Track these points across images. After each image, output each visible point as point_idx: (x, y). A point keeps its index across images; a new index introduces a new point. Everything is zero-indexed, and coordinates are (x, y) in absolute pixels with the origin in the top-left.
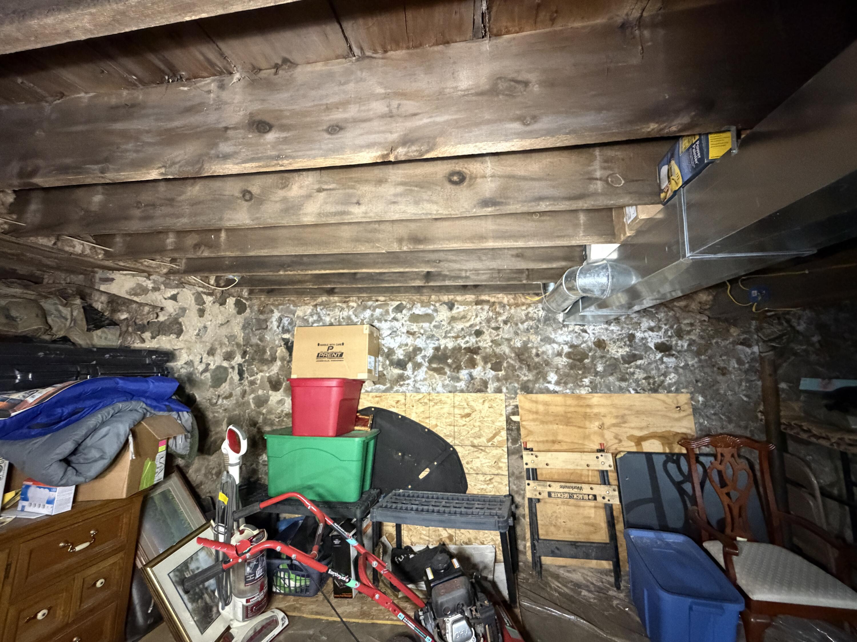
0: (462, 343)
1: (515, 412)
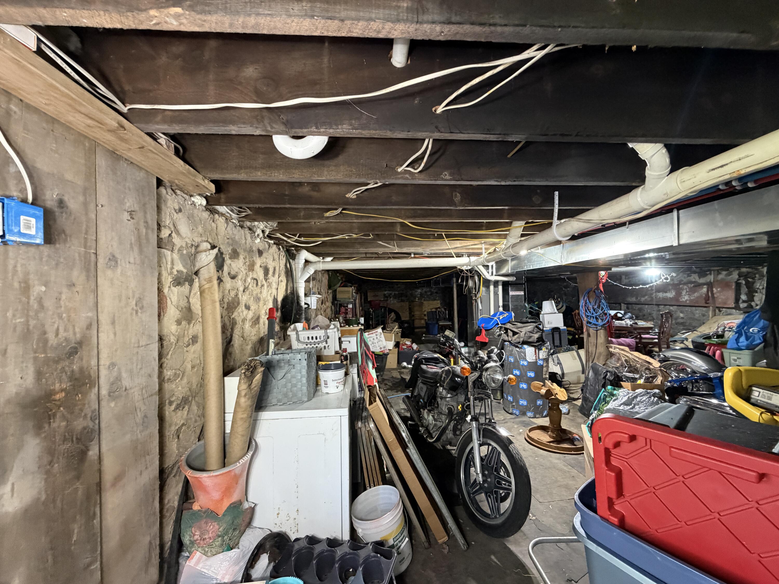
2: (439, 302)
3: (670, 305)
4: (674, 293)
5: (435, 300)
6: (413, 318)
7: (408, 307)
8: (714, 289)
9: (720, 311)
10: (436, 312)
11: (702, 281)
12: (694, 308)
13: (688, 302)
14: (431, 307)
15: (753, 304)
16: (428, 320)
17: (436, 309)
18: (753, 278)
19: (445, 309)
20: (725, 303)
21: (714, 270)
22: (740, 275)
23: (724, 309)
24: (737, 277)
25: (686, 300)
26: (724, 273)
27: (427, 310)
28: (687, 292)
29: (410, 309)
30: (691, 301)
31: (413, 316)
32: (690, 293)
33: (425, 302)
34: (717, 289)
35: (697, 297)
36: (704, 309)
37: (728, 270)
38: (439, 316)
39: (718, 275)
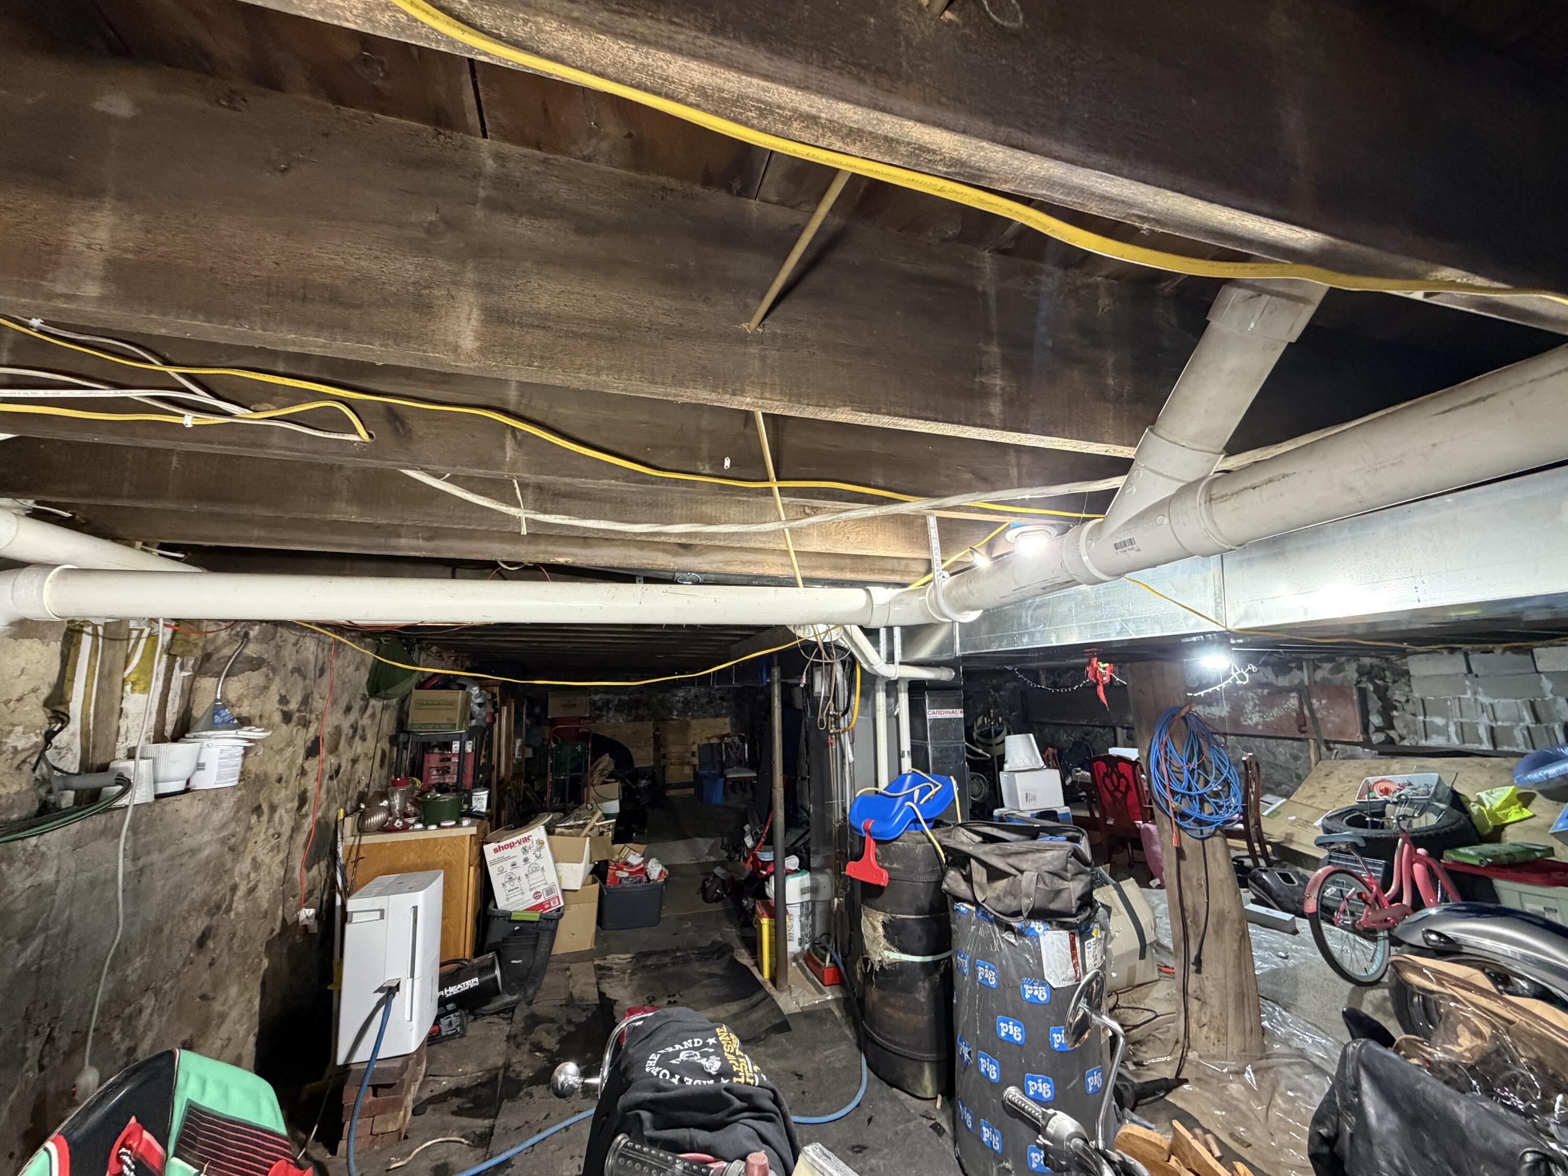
0: (633, 697)
1: (658, 730)
2: (727, 720)
4: (1228, 708)
5: (717, 715)
6: (663, 762)
7: (651, 735)
8: (1314, 701)
9: (1329, 749)
10: (720, 745)
11: (1282, 681)
12: (1272, 742)
13: (1260, 727)
14: (709, 733)
15: (1392, 733)
16: (702, 765)
17: (722, 737)
18: (1383, 679)
19: (743, 740)
20: (1342, 733)
21: (1308, 660)
22: (1361, 672)
23: (1338, 746)
24: (1356, 675)
25: (1257, 724)
26: (1328, 666)
27: (698, 742)
28: (1255, 705)
29: (656, 738)
30: (1266, 725)
31: (664, 756)
32: (1263, 708)
33: (693, 722)
34: (1319, 700)
35: (1280, 718)
36: (1296, 744)
37: (1333, 660)
38: (728, 755)
39: (1314, 670)
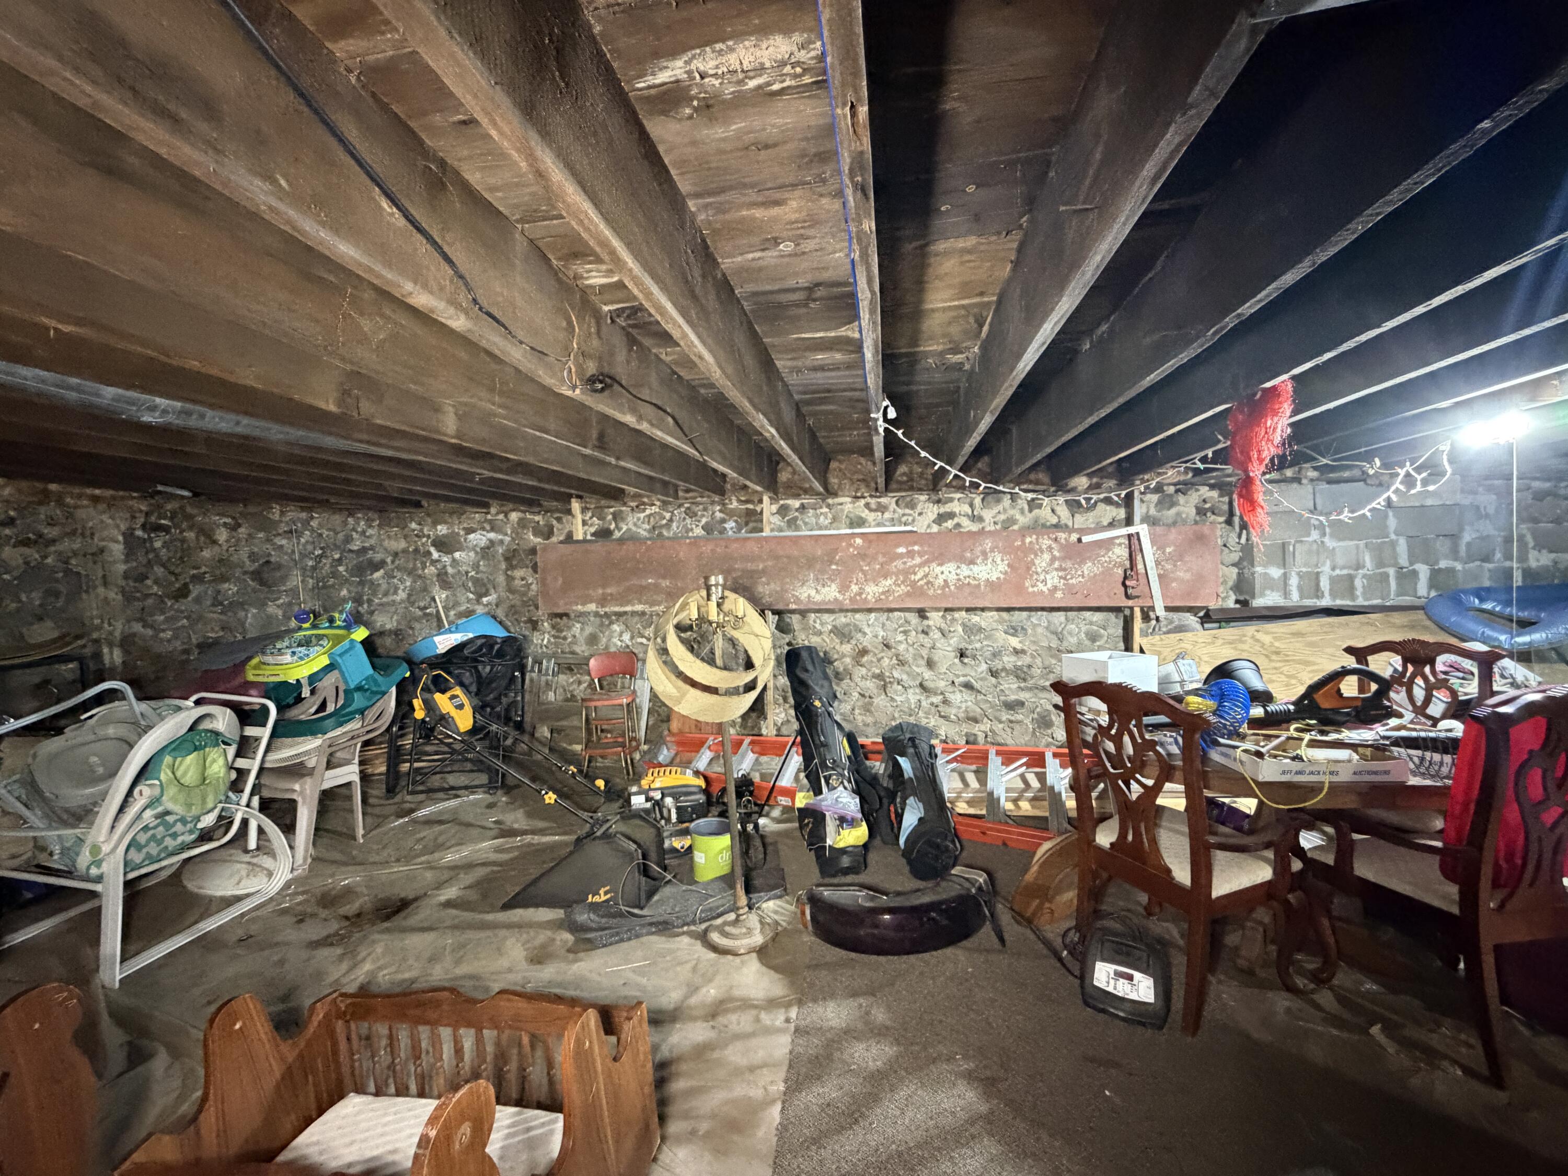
3: (968, 610)
4: (1003, 567)
13: (1059, 595)
25: (1055, 588)
28: (1053, 559)
30: (1070, 590)
32: (1069, 564)
